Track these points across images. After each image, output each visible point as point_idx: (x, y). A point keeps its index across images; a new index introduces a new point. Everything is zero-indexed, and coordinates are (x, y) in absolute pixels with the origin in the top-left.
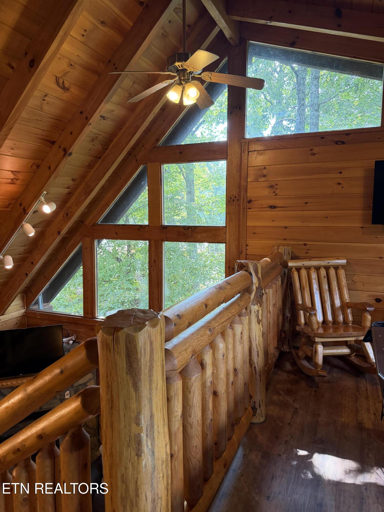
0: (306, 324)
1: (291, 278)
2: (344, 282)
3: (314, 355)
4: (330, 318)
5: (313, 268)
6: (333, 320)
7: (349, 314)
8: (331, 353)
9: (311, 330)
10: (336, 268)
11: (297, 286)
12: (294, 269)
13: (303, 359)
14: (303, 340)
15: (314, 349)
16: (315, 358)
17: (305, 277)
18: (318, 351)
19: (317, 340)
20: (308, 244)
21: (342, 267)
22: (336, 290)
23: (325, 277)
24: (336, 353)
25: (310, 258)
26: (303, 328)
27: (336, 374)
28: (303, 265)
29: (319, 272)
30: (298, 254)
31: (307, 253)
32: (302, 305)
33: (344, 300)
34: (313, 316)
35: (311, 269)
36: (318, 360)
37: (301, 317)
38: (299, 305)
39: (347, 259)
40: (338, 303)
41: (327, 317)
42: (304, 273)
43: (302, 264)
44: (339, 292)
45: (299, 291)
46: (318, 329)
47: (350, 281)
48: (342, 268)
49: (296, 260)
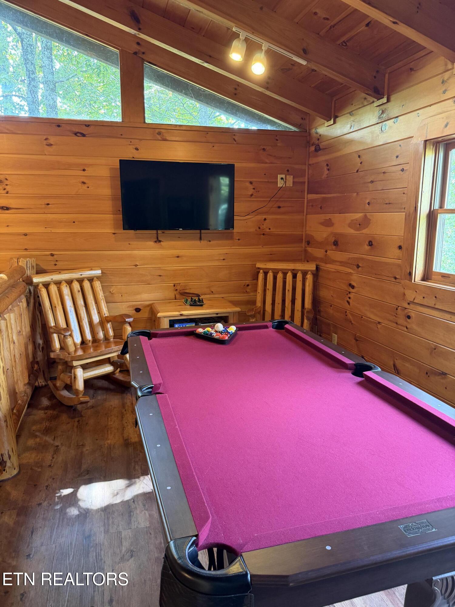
0: (62, 348)
1: (38, 297)
2: (101, 295)
3: (73, 382)
4: (89, 336)
5: (64, 282)
6: (93, 338)
7: (109, 329)
8: (93, 375)
9: (67, 354)
10: (91, 280)
11: (47, 305)
12: (41, 285)
13: (63, 389)
14: (60, 367)
15: (73, 375)
16: (75, 385)
17: (56, 294)
18: (77, 375)
19: (75, 363)
20: (56, 254)
21: (97, 278)
22: (93, 305)
23: (79, 291)
24: (99, 373)
25: (59, 271)
26: (59, 353)
27: (101, 396)
28: (52, 279)
29: (71, 287)
30: (44, 267)
31: (55, 265)
32: (54, 328)
33: (102, 315)
34: (68, 338)
35: (62, 283)
36: (78, 386)
37: (55, 342)
38: (51, 327)
39: (101, 269)
40: (96, 319)
41: (86, 337)
42: (53, 289)
43: (50, 278)
44: (96, 306)
45: (49, 312)
46: (76, 351)
47: (108, 293)
48: (97, 280)
49: (43, 275)
